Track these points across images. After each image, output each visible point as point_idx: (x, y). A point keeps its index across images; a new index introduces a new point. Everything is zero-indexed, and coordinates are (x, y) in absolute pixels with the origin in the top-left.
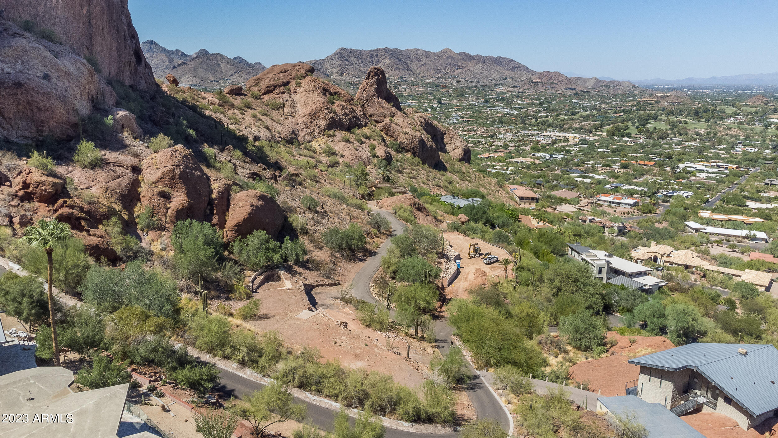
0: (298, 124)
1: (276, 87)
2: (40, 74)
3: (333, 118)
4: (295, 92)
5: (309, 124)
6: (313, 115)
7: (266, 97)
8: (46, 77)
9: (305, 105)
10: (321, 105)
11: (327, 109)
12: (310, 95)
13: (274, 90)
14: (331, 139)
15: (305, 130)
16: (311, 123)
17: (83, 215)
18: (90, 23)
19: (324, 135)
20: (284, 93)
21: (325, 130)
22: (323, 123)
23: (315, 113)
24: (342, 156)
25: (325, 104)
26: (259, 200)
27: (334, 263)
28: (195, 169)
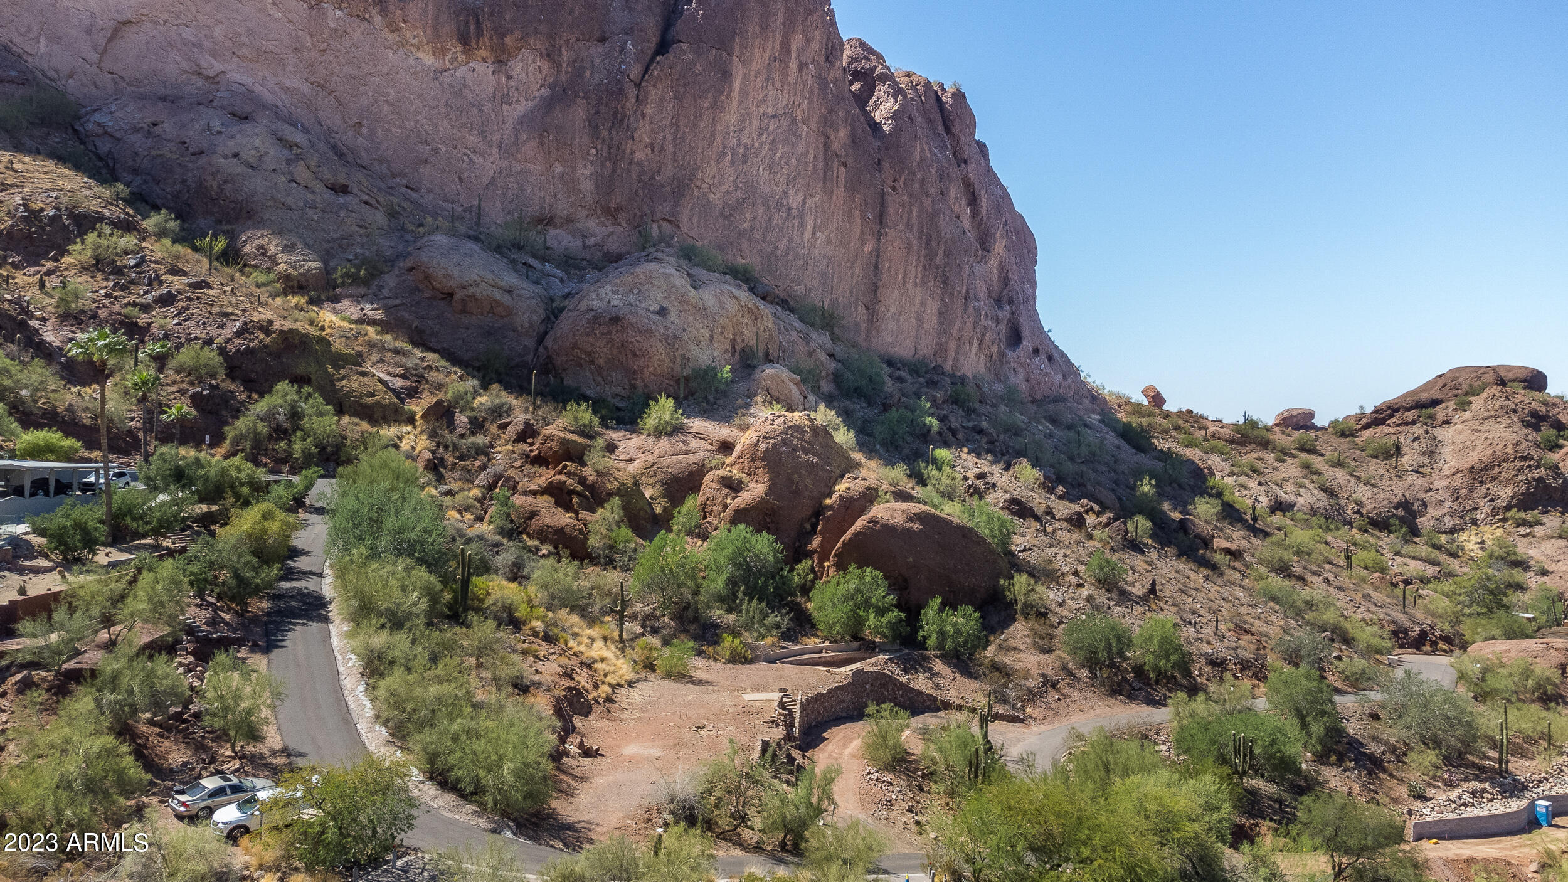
0: (1429, 490)
1: (1397, 410)
2: (654, 307)
3: (1540, 480)
4: (1448, 422)
5: (1464, 491)
6: (1480, 473)
7: (1367, 433)
8: (663, 312)
9: (1465, 449)
10: (1509, 450)
11: (1523, 458)
12: (1483, 428)
13: (1391, 416)
14: (1524, 530)
15: (1447, 505)
16: (1471, 490)
17: (579, 488)
18: (876, 267)
19: (1505, 520)
20: (1413, 423)
21: (1508, 508)
22: (1506, 493)
23: (1487, 468)
24: (1544, 573)
25: (1522, 447)
26: (911, 520)
27: (1049, 683)
28: (806, 451)
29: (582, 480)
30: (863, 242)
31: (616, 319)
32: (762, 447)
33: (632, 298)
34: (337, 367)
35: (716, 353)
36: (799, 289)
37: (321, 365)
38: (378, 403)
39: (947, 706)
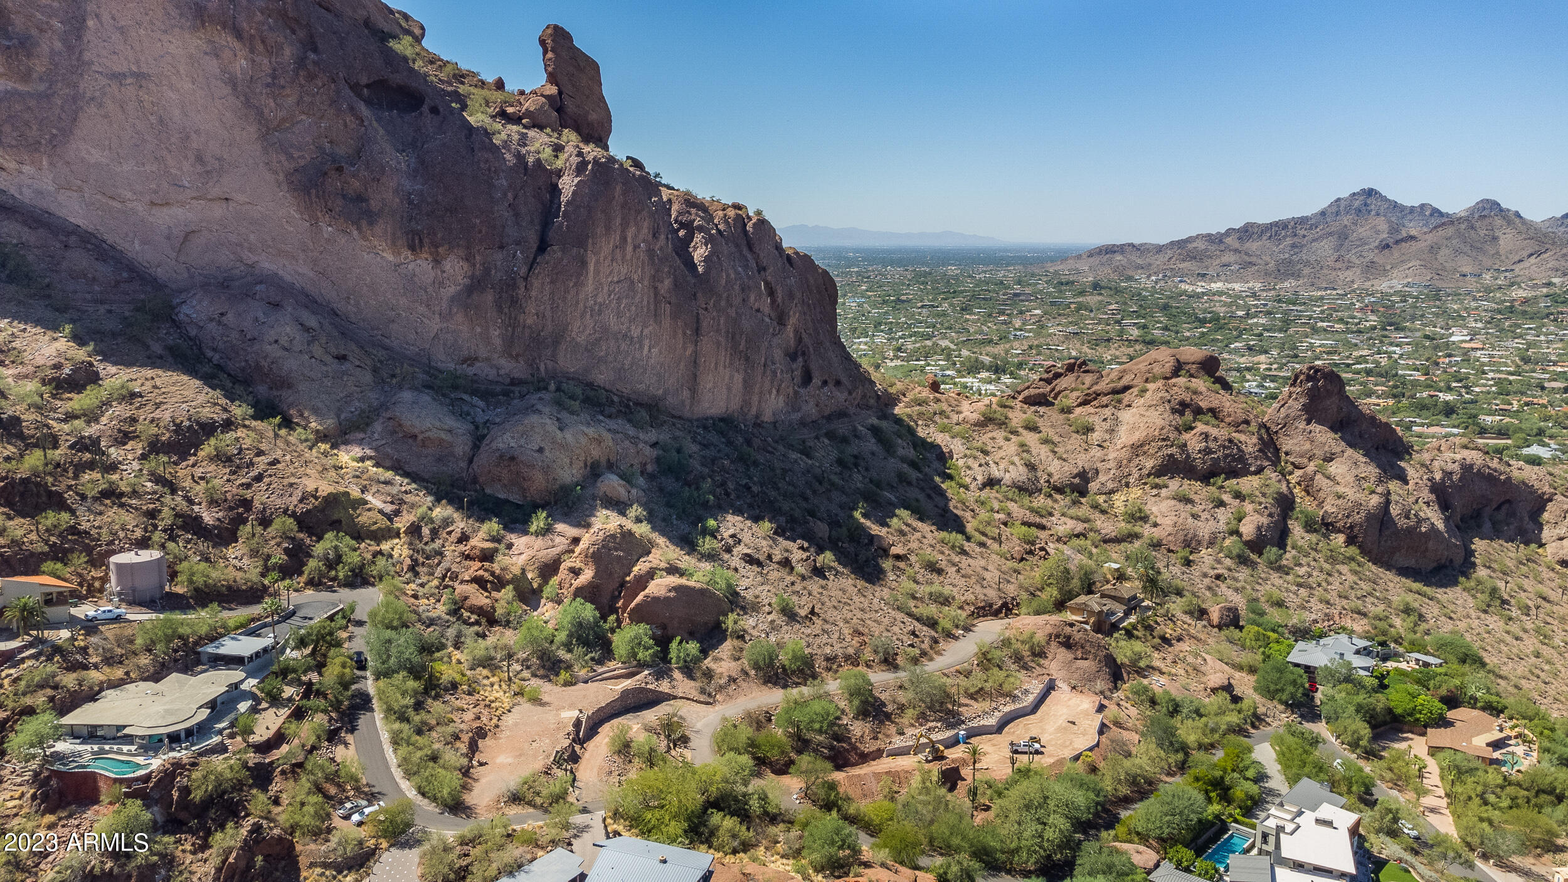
0: (1104, 461)
1: (1099, 395)
2: (536, 447)
3: (1171, 456)
4: (1129, 406)
5: (1125, 462)
6: (1137, 449)
7: (1078, 410)
8: (541, 450)
9: (1134, 428)
10: (1156, 433)
11: (1164, 440)
12: (1147, 414)
13: (1095, 399)
14: (1155, 492)
15: (1112, 472)
16: (1130, 461)
17: (491, 578)
18: (695, 362)
19: (1145, 484)
20: (1107, 406)
21: (1149, 475)
22: (1149, 464)
23: (1141, 445)
24: (1155, 525)
25: (1164, 431)
26: (670, 591)
27: (732, 680)
28: (616, 549)
29: (493, 574)
30: (685, 349)
31: (512, 458)
32: (591, 550)
33: (522, 441)
34: (355, 509)
35: (574, 471)
36: (641, 387)
37: (346, 510)
38: (379, 528)
39: (675, 698)
